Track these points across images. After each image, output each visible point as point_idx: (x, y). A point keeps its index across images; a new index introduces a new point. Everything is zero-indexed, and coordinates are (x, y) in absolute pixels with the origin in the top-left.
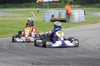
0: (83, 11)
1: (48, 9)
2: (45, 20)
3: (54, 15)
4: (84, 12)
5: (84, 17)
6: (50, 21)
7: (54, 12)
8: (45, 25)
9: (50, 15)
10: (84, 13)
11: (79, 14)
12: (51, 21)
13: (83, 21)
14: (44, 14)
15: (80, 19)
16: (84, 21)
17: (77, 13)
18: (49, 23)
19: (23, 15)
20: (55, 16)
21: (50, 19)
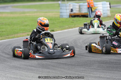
0: (108, 3)
1: (66, 2)
2: (62, 16)
3: (73, 9)
4: (110, 4)
5: (109, 11)
6: (68, 17)
7: (73, 6)
8: (62, 22)
9: (69, 9)
10: (109, 6)
11: (103, 8)
12: (70, 16)
13: (108, 15)
14: (61, 8)
15: (104, 14)
16: (110, 15)
17: (101, 5)
18: (67, 19)
19: (35, 10)
20: (75, 10)
21: (68, 14)
